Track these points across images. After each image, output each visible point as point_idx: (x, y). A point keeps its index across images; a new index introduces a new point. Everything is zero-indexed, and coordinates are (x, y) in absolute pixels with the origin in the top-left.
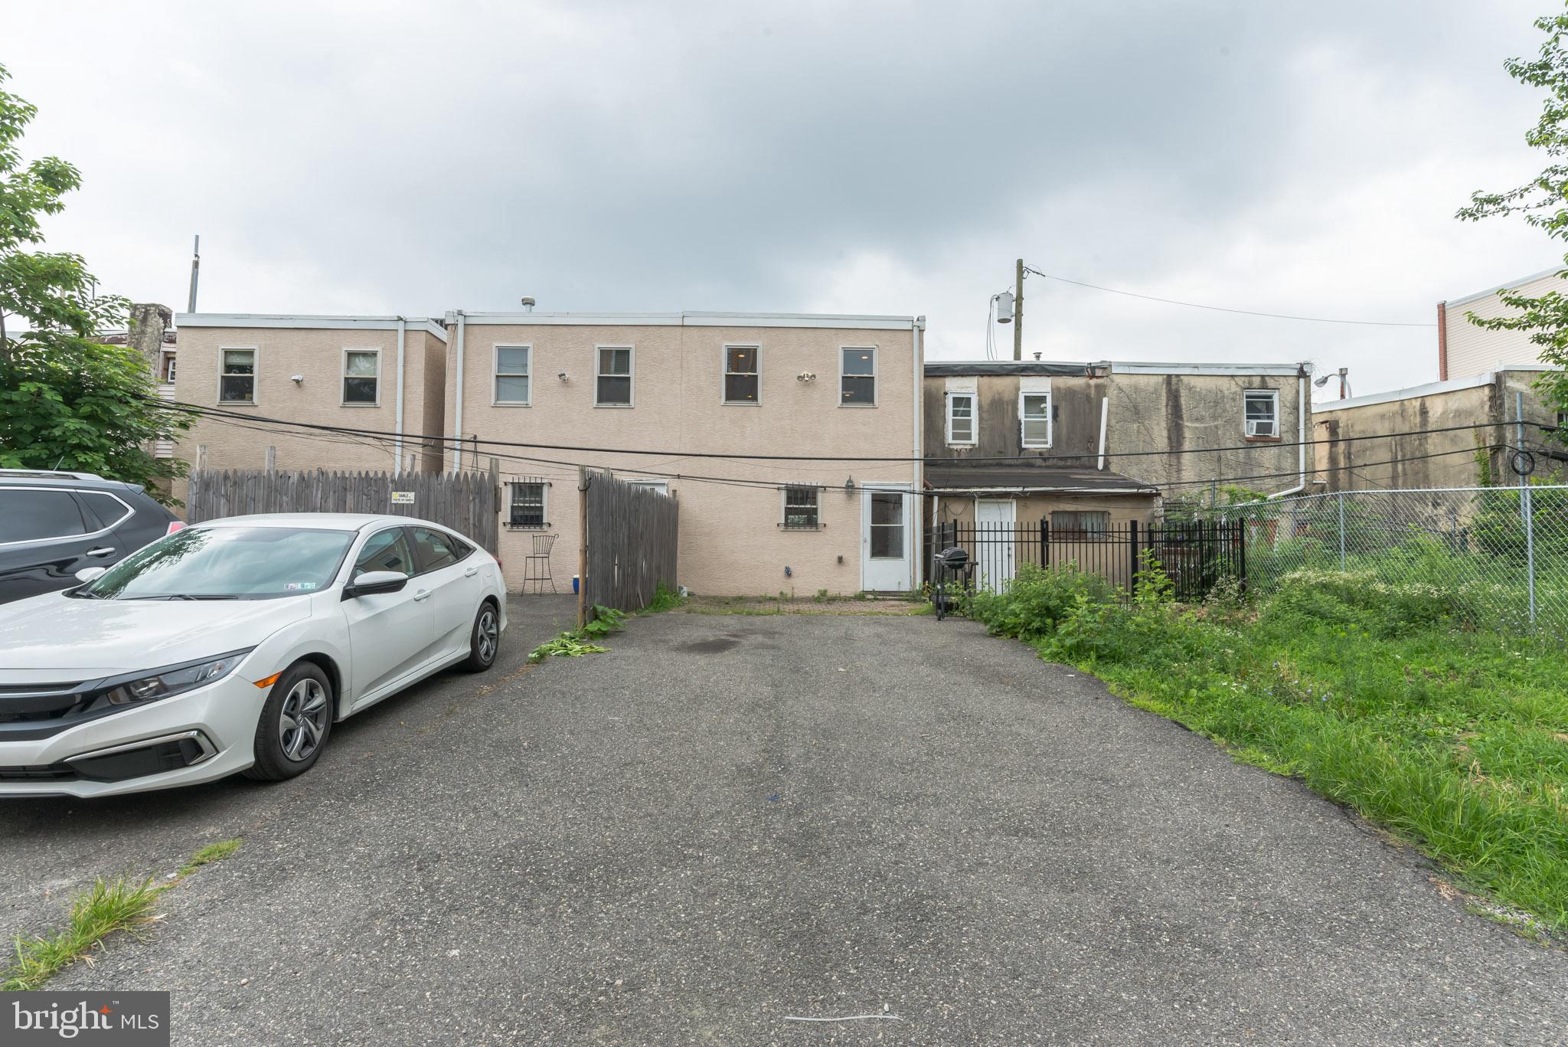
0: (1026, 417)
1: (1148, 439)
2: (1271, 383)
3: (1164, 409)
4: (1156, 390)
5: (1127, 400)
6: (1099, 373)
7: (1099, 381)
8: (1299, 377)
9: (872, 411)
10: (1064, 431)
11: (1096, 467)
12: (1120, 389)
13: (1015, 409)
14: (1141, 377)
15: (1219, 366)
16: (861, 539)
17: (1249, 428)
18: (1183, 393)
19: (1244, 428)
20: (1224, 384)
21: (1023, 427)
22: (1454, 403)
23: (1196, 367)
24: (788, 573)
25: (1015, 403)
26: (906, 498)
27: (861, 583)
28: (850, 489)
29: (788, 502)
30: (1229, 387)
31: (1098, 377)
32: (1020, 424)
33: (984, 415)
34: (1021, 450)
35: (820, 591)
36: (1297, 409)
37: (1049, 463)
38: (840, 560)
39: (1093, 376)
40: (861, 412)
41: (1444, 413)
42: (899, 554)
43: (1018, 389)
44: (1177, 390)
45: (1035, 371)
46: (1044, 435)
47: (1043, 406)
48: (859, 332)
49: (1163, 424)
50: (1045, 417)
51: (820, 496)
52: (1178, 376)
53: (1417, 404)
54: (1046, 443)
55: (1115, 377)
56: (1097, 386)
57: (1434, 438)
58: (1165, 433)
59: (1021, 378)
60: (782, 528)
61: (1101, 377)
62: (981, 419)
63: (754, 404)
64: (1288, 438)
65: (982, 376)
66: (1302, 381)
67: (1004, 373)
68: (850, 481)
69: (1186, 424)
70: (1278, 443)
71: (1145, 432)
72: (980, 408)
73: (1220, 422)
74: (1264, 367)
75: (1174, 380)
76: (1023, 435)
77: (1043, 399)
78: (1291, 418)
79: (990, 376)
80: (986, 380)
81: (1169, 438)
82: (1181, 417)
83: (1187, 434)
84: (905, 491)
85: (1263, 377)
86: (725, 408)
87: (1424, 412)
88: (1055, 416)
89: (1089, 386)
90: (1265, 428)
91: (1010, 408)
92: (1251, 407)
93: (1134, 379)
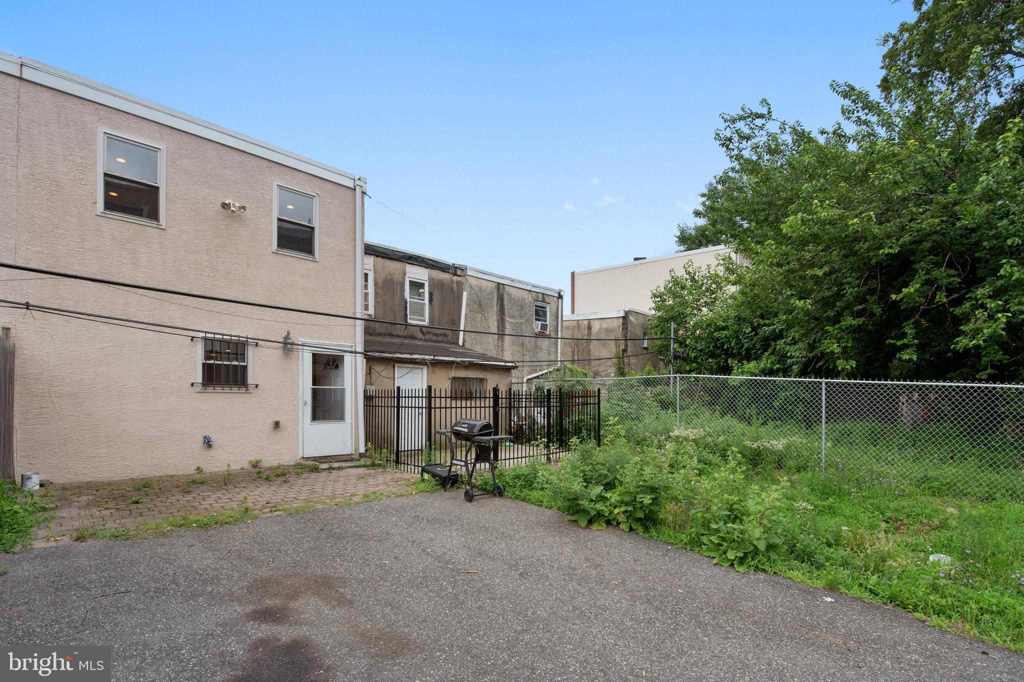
0: (410, 298)
1: (487, 326)
2: (547, 300)
3: (495, 307)
4: (491, 292)
5: (475, 296)
6: (459, 272)
7: (459, 279)
8: (558, 298)
9: (312, 264)
10: (437, 313)
11: (457, 344)
12: (471, 287)
13: (403, 290)
14: (483, 281)
15: (524, 283)
16: (301, 401)
17: (537, 326)
18: (506, 297)
19: (534, 326)
20: (526, 295)
21: (408, 305)
22: (605, 325)
23: (513, 281)
24: (208, 443)
25: (402, 284)
26: (348, 359)
27: (301, 448)
28: (288, 346)
29: (207, 358)
30: (529, 298)
31: (458, 276)
32: (406, 302)
33: (379, 291)
34: (407, 325)
35: (250, 462)
36: (557, 317)
37: (428, 337)
38: (277, 425)
39: (455, 274)
40: (299, 263)
41: (600, 329)
42: (342, 418)
43: (405, 274)
44: (503, 295)
45: (417, 261)
46: (422, 315)
47: (421, 291)
48: (296, 173)
49: (495, 317)
50: (423, 300)
51: (251, 352)
52: (503, 284)
53: (586, 323)
54: (424, 321)
55: (469, 278)
56: (458, 283)
57: (594, 343)
58: (496, 324)
59: (407, 265)
60: (199, 388)
61: (461, 276)
62: (376, 294)
63: (153, 223)
64: (553, 335)
65: (377, 256)
66: (560, 300)
67: (395, 258)
68: (287, 337)
69: (507, 319)
70: (549, 337)
71: (485, 321)
72: (376, 284)
73: (523, 321)
74: (545, 289)
75: (501, 287)
76: (408, 312)
77: (421, 285)
78: (555, 323)
79: (383, 257)
80: (380, 260)
81: (498, 327)
82: (504, 315)
83: (507, 326)
84: (345, 351)
85: (543, 294)
86: (103, 221)
87: (589, 328)
88: (431, 301)
89: (452, 280)
90: (544, 327)
91: (399, 288)
92: (537, 313)
93: (480, 282)
